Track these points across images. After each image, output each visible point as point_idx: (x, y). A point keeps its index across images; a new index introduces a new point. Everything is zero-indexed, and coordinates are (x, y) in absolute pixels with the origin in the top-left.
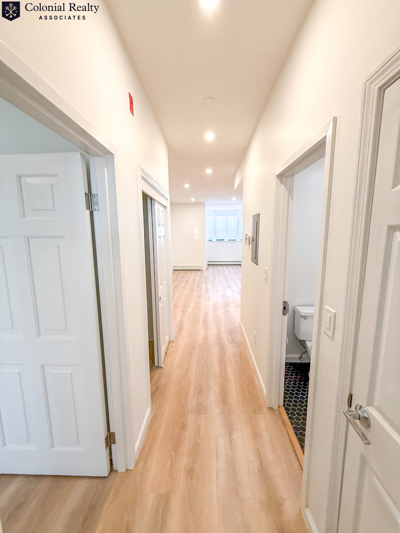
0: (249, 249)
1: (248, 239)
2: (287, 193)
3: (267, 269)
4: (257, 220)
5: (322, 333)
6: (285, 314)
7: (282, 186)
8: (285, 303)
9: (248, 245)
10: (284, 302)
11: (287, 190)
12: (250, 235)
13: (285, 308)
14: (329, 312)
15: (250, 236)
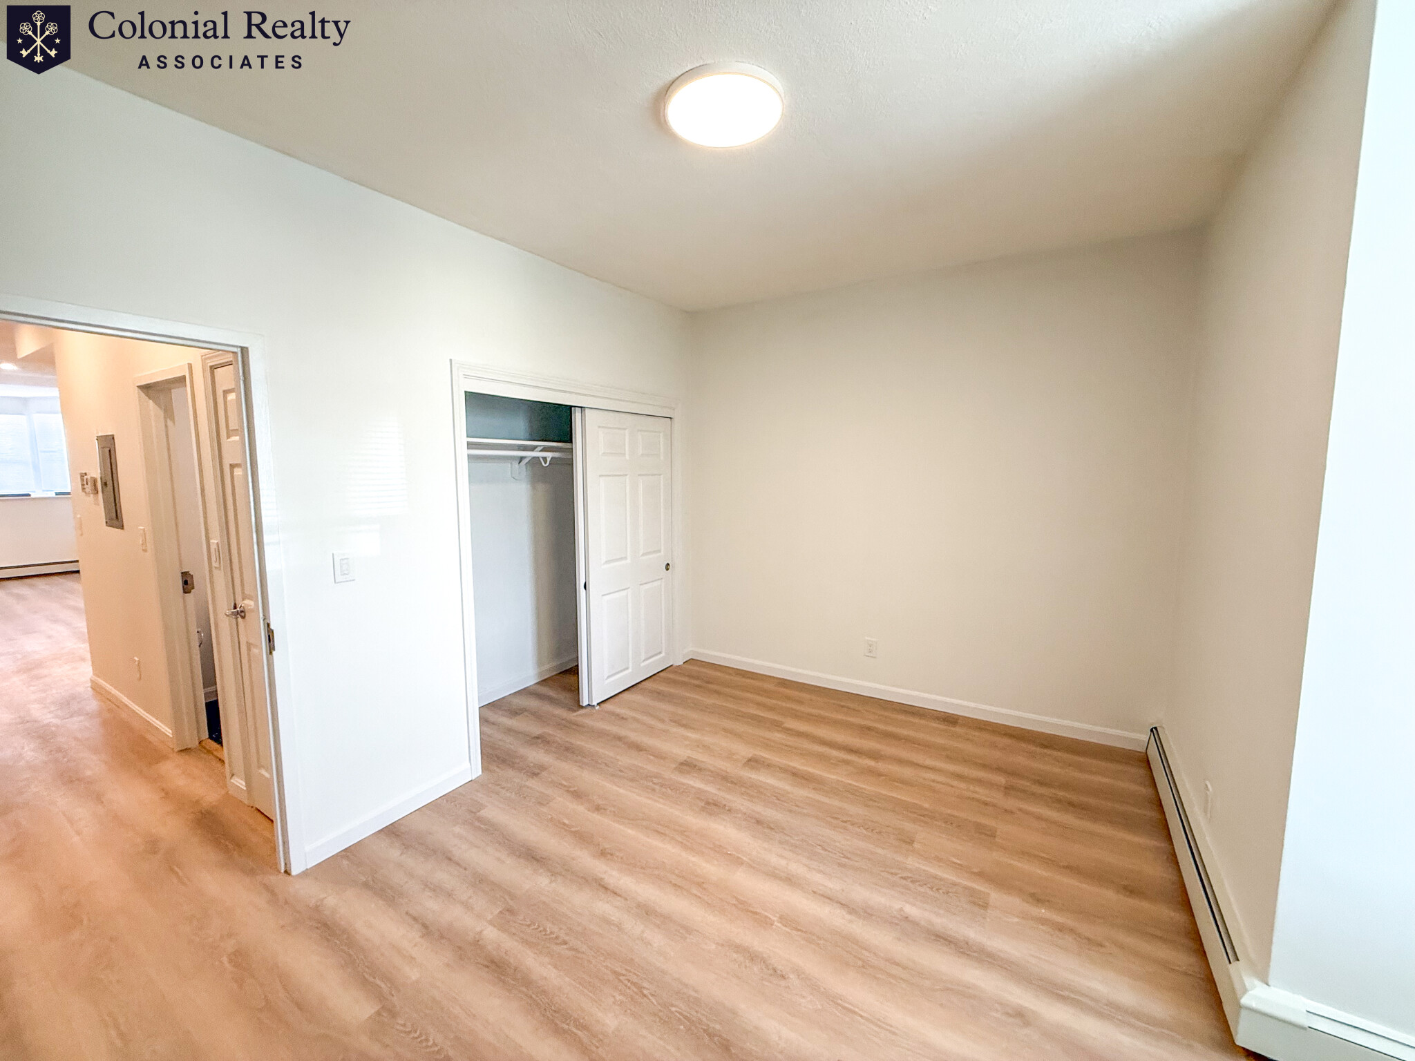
0: (97, 504)
1: (89, 483)
2: (161, 413)
3: (142, 528)
4: (108, 447)
5: (213, 568)
6: (187, 591)
7: (151, 401)
8: (184, 574)
9: (92, 495)
10: (182, 573)
11: (161, 408)
12: (95, 472)
13: (185, 583)
14: (214, 543)
15: (95, 476)
